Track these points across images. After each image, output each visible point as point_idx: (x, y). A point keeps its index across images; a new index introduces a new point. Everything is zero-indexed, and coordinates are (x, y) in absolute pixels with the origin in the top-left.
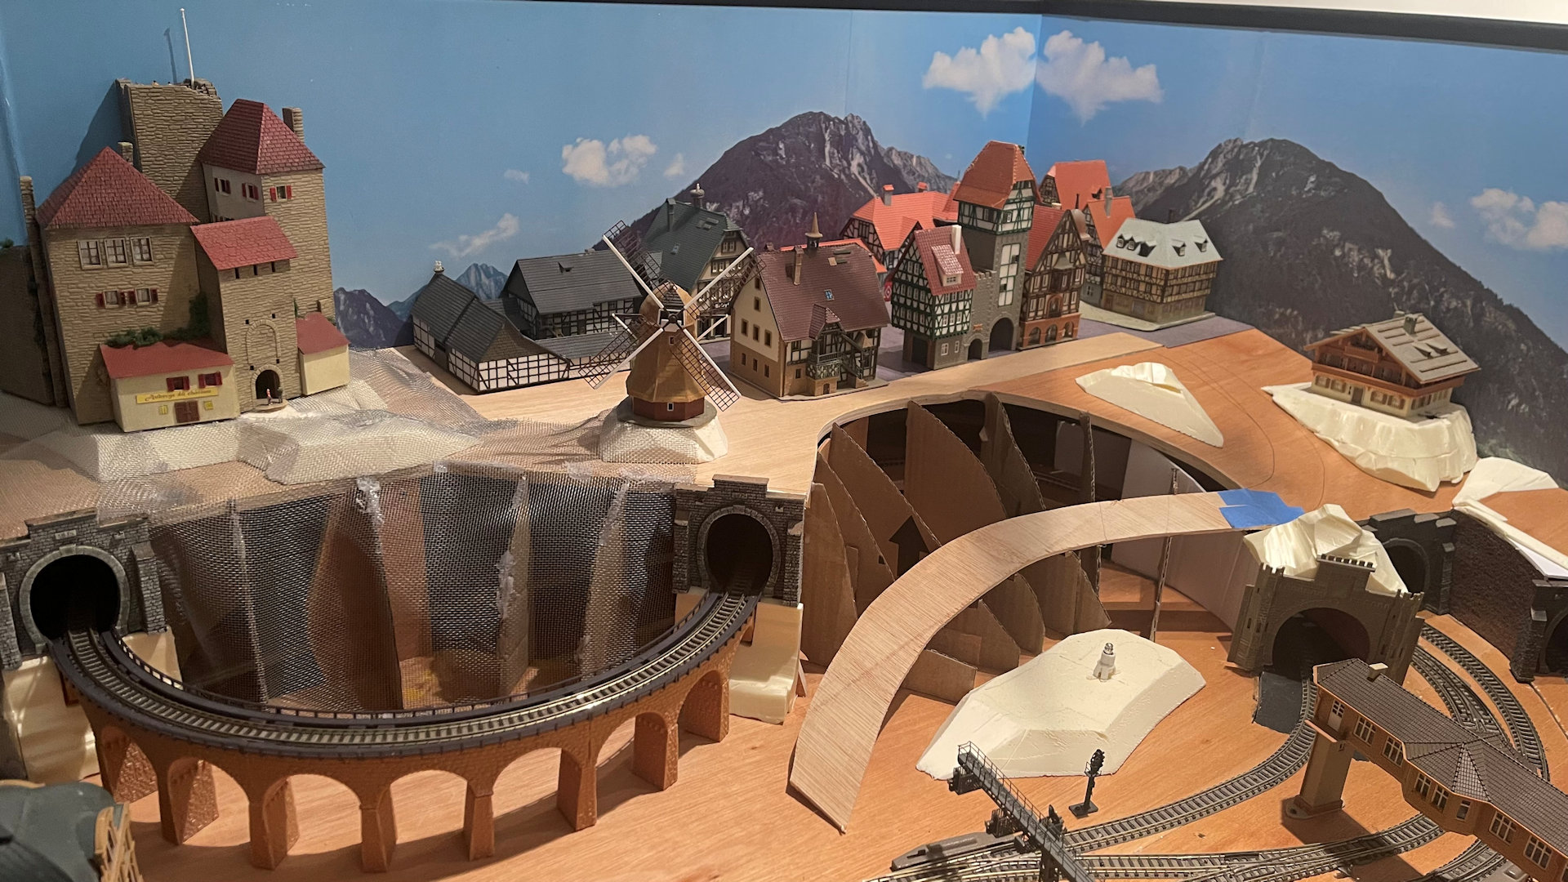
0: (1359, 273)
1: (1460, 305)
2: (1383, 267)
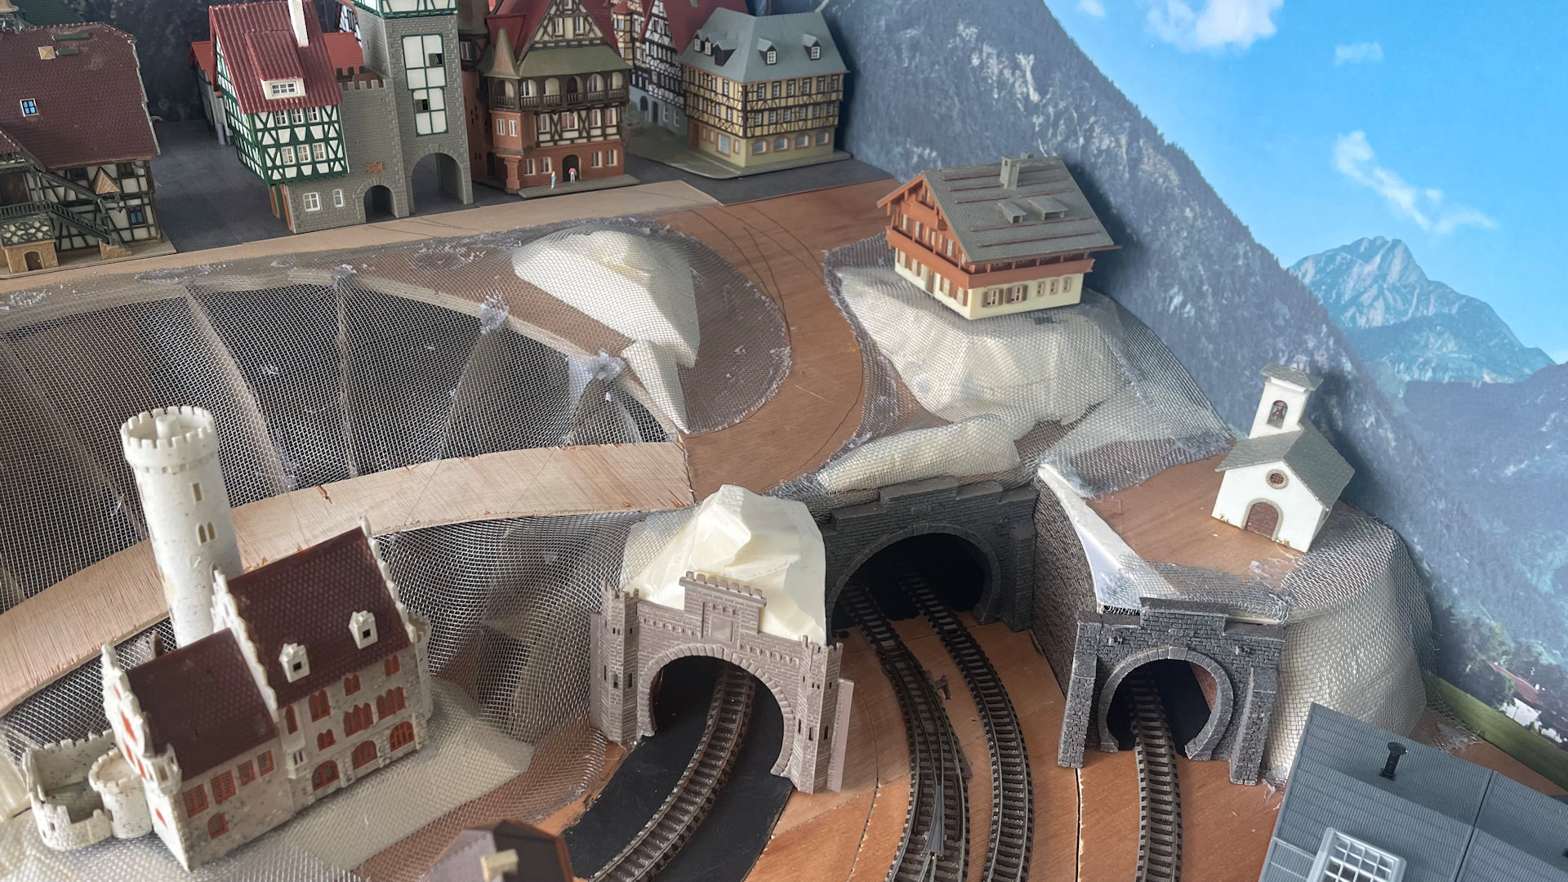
0: (999, 93)
1: (1113, 145)
2: (1025, 82)
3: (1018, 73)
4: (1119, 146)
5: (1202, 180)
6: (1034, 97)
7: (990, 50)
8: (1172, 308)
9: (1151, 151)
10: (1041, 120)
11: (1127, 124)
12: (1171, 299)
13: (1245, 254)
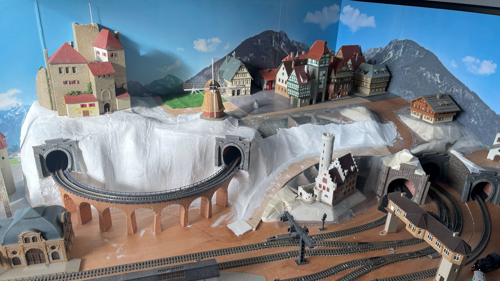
0: (430, 81)
1: (458, 91)
2: (437, 79)
3: (435, 77)
4: (460, 91)
5: (479, 98)
6: (439, 82)
7: (428, 73)
8: (472, 122)
9: (467, 92)
10: (441, 86)
11: (462, 87)
12: (472, 121)
13: (489, 112)
